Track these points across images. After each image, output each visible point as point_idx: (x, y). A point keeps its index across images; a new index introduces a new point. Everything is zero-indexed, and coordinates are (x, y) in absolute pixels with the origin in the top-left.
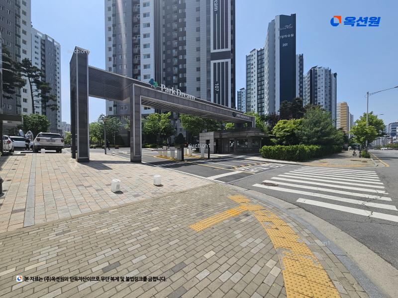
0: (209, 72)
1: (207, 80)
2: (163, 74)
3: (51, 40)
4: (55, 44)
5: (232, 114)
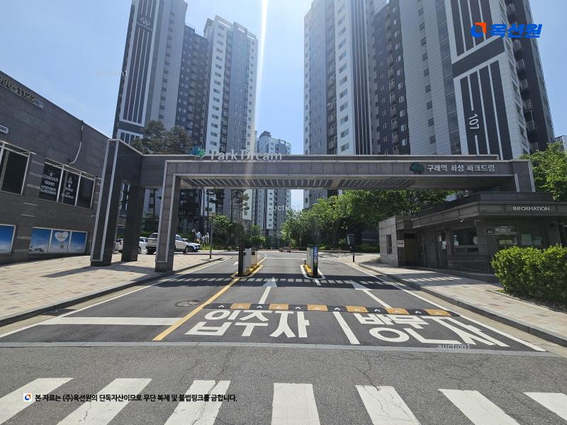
0: (451, 101)
1: (449, 116)
2: (374, 135)
3: (283, 143)
4: (286, 145)
5: (408, 168)
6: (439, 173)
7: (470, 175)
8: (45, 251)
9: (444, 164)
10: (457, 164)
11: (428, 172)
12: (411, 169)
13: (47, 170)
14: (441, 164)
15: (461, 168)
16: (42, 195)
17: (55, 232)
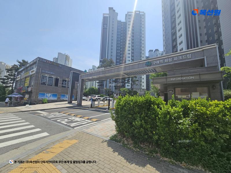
5: (144, 65)
6: (159, 64)
7: (175, 63)
8: (64, 100)
9: (161, 59)
10: (168, 58)
11: (154, 65)
12: (146, 65)
13: (63, 81)
14: (159, 60)
15: (170, 60)
16: (63, 87)
17: (66, 95)
